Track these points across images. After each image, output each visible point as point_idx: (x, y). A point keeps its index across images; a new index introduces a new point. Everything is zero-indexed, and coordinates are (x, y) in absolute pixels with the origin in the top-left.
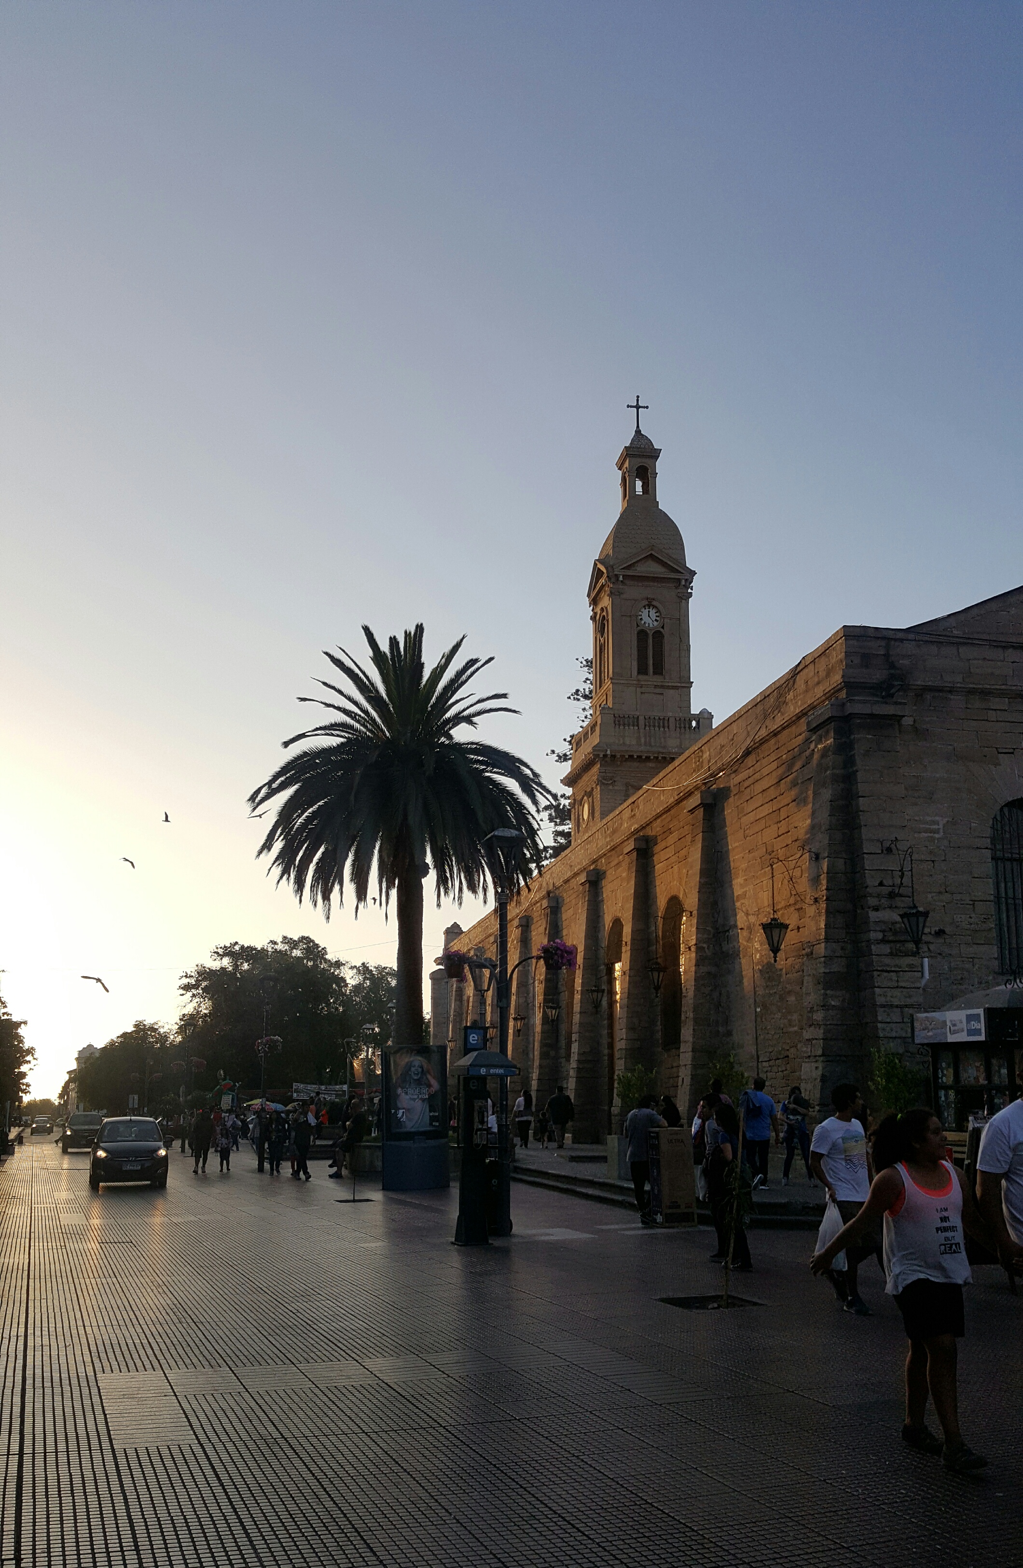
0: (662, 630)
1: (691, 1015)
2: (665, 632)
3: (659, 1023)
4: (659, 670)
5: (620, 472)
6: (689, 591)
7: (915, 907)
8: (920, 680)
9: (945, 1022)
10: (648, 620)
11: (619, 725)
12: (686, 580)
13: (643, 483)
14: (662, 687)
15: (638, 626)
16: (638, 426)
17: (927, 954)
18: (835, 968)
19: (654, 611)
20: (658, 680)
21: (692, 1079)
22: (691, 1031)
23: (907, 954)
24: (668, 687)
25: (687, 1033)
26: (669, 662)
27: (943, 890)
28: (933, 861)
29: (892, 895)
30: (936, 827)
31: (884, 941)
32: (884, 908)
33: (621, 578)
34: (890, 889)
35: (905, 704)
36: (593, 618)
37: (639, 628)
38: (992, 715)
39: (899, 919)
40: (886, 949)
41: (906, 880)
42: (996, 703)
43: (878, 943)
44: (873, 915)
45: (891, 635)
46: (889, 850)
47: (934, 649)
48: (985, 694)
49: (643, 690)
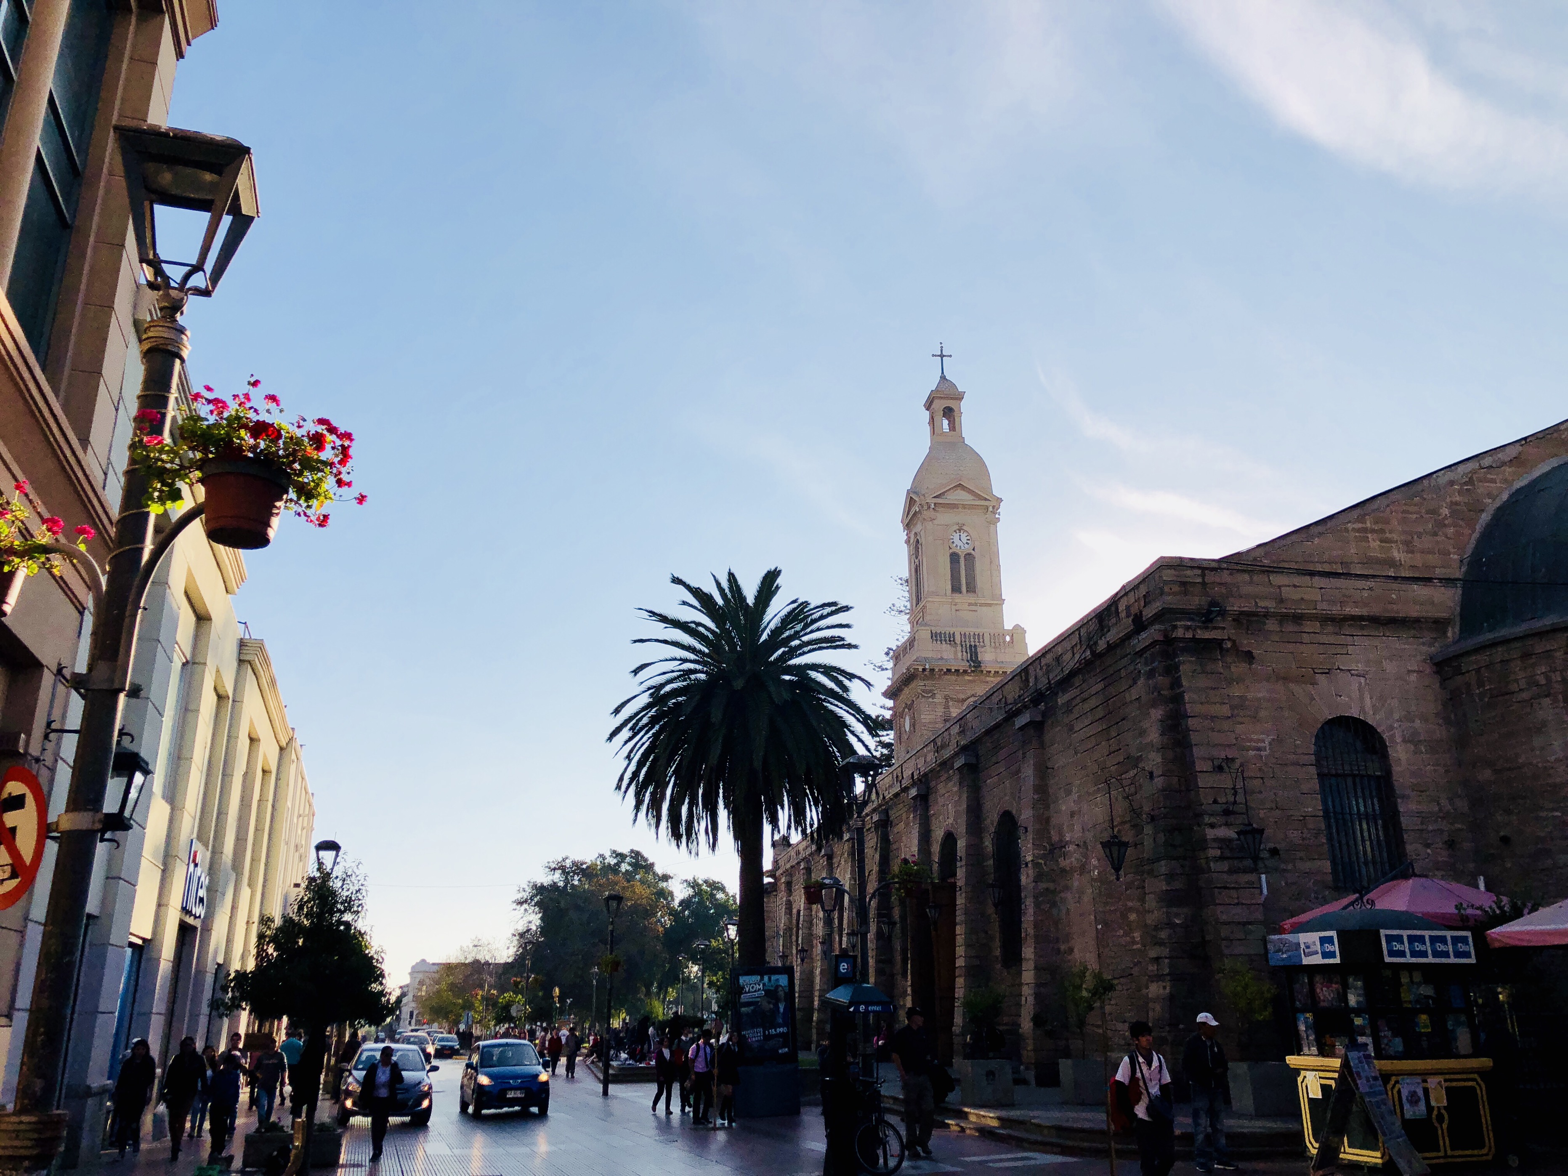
0: (973, 552)
1: (1031, 931)
2: (976, 554)
3: (997, 940)
4: (971, 588)
5: (928, 412)
6: (997, 516)
7: (1250, 824)
8: (1235, 606)
9: (1299, 944)
10: (960, 543)
11: (936, 640)
12: (994, 507)
13: (949, 421)
14: (976, 604)
15: (950, 548)
16: (943, 373)
17: (1263, 870)
18: (1177, 885)
19: (966, 534)
20: (971, 599)
21: (1035, 998)
22: (1033, 950)
23: (1245, 871)
24: (982, 605)
25: (1028, 952)
26: (981, 581)
27: (1274, 806)
28: (1262, 778)
29: (1227, 813)
30: (1263, 744)
31: (1222, 858)
32: (1220, 826)
33: (933, 506)
34: (1225, 806)
35: (1224, 628)
36: (908, 542)
37: (951, 551)
38: (1306, 638)
39: (1235, 836)
40: (1225, 866)
41: (1240, 798)
42: (1308, 626)
43: (1217, 861)
44: (1211, 833)
45: (1205, 565)
46: (1220, 769)
47: (1246, 577)
48: (1298, 618)
49: (957, 607)
